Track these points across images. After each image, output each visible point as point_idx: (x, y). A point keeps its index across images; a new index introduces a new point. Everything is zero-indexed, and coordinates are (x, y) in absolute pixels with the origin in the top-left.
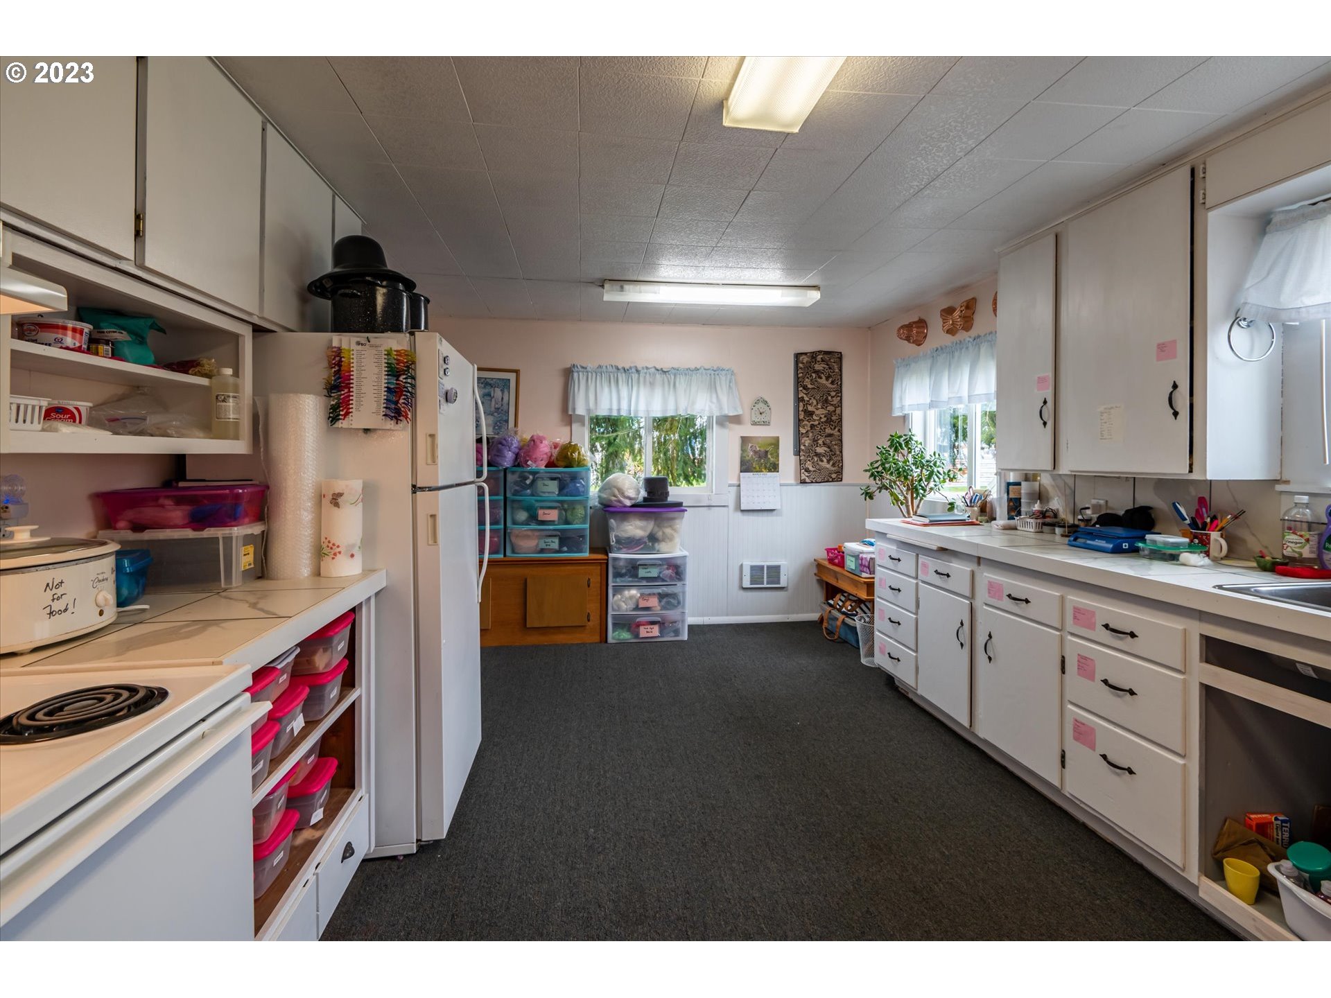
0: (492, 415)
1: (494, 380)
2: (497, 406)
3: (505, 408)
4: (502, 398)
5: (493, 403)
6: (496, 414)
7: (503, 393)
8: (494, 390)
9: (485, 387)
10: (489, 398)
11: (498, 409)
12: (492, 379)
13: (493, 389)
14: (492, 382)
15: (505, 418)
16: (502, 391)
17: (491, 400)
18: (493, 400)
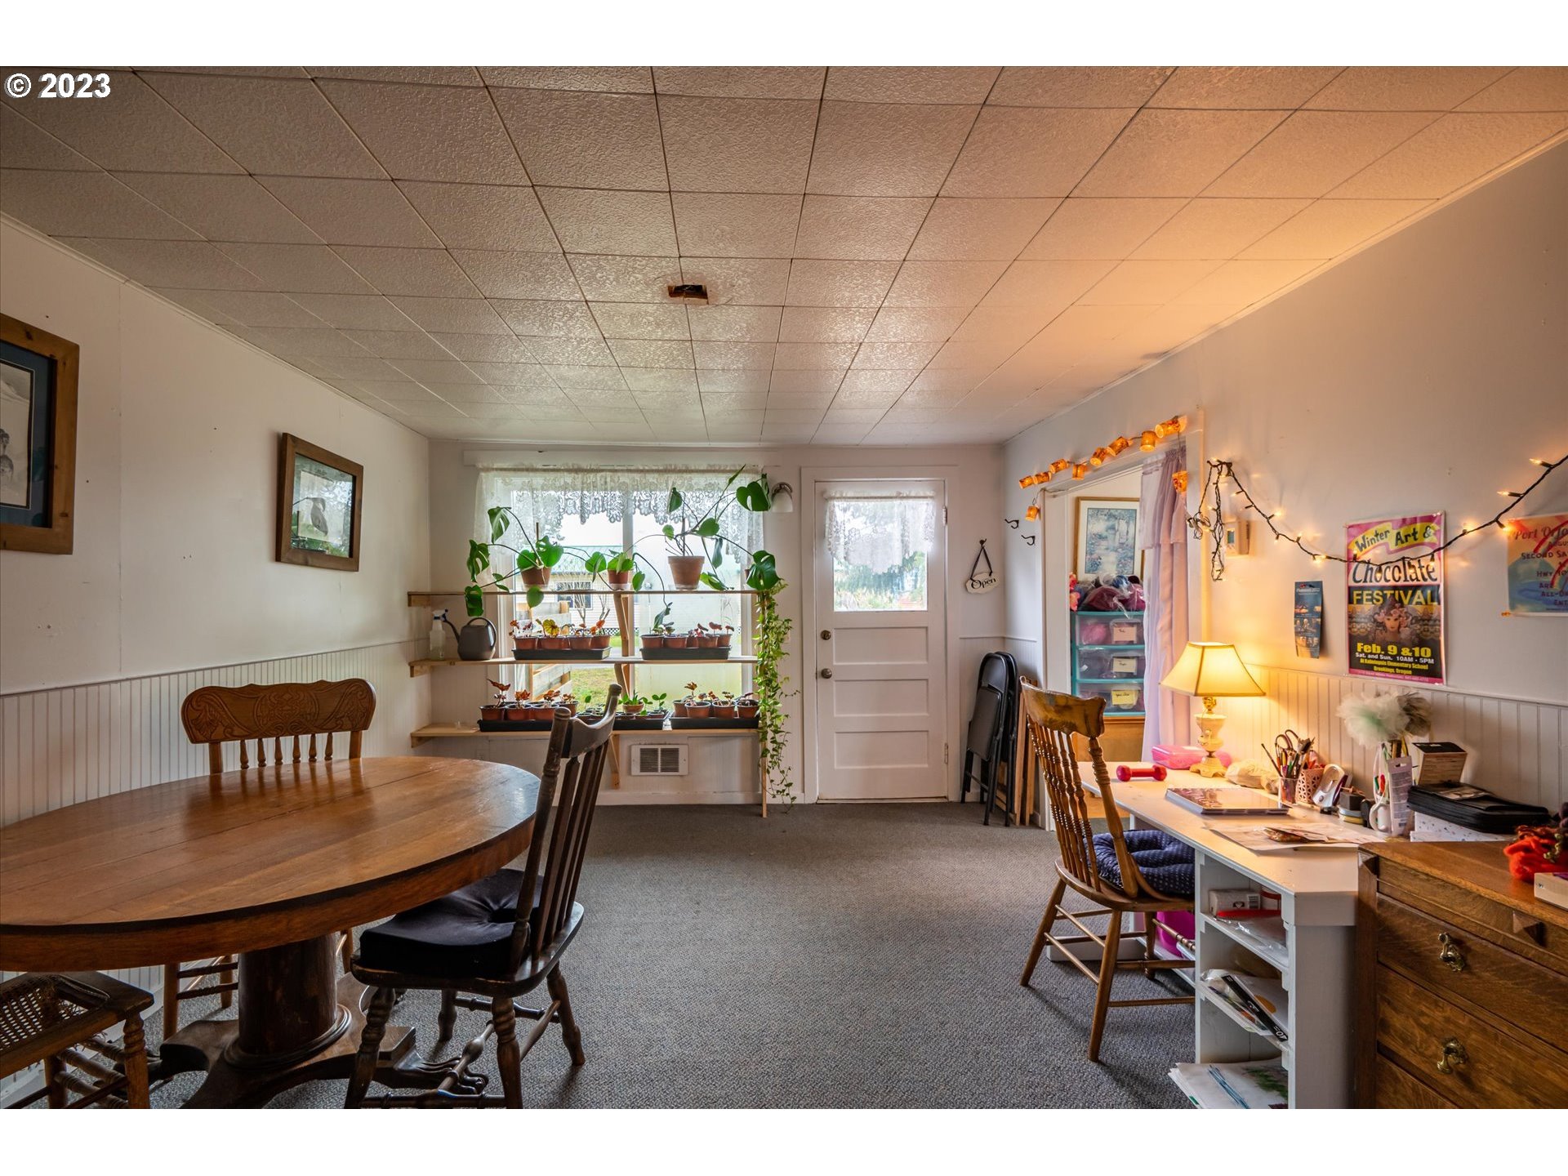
0: (1116, 551)
1: (1119, 511)
2: (1122, 541)
3: (1130, 541)
4: (1128, 532)
5: (1117, 537)
6: (1120, 550)
7: (1128, 526)
8: (1119, 524)
9: (1108, 520)
10: (1113, 532)
11: (1123, 544)
12: (1117, 510)
13: (1117, 521)
14: (1116, 513)
15: (1130, 554)
16: (1128, 523)
17: (1115, 534)
18: (1118, 533)
